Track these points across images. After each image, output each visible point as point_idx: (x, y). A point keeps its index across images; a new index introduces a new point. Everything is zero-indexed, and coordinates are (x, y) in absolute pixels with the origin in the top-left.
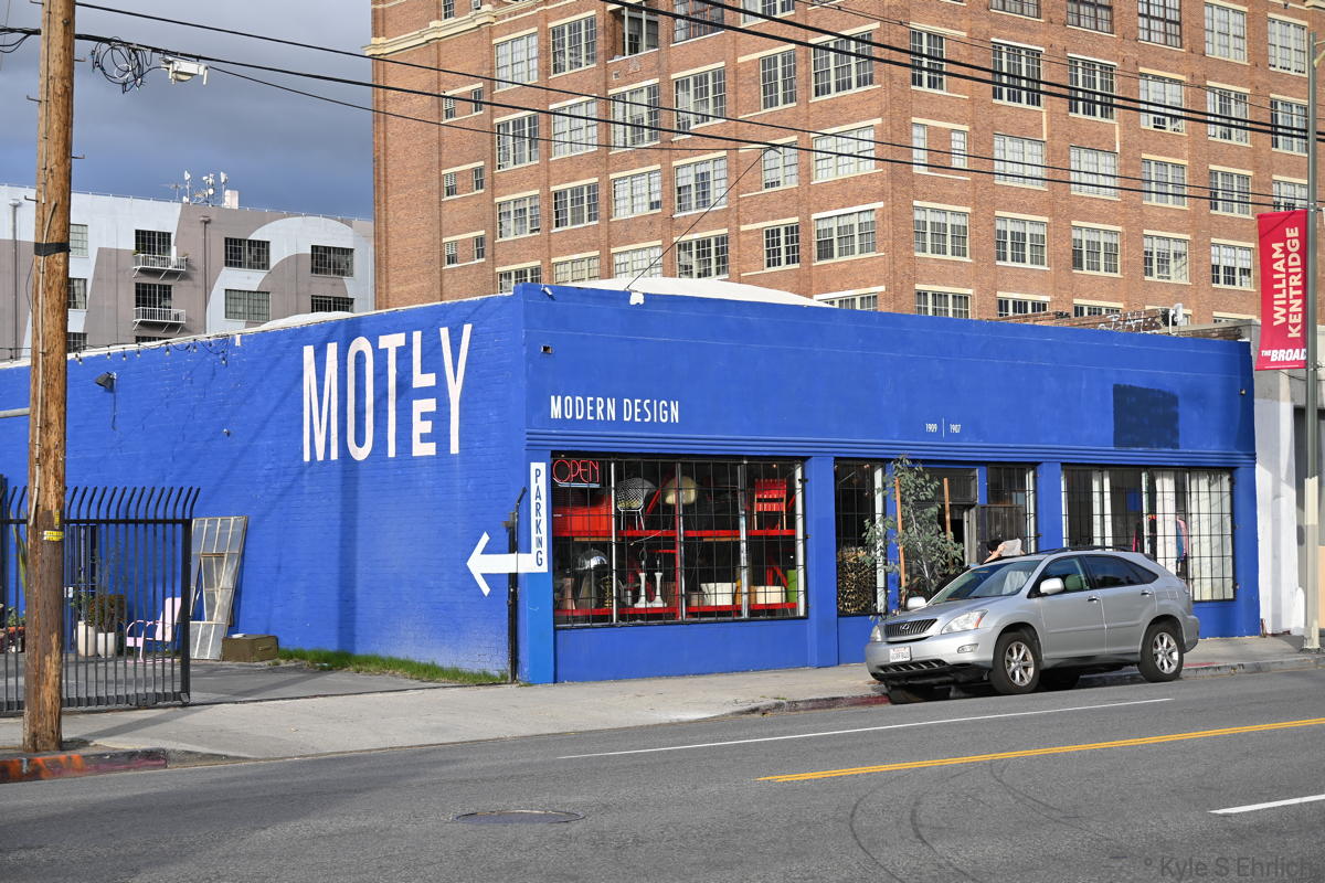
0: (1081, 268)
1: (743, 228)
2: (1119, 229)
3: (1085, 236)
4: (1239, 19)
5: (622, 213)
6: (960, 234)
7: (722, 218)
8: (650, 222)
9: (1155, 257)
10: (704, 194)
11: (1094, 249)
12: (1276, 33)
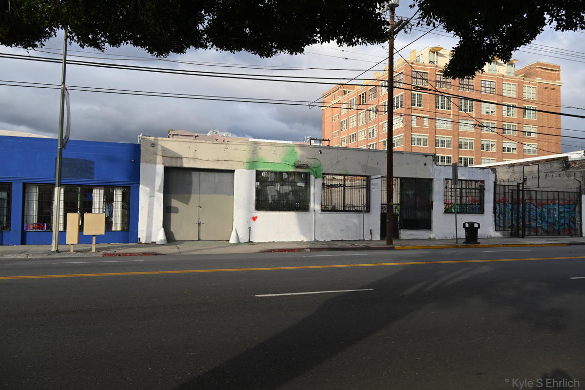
0: (462, 148)
1: (380, 141)
2: (474, 139)
3: (463, 141)
4: (515, 87)
5: (360, 140)
6: (425, 141)
7: (375, 139)
8: (364, 140)
9: (485, 145)
10: (373, 134)
11: (466, 144)
12: (526, 90)
